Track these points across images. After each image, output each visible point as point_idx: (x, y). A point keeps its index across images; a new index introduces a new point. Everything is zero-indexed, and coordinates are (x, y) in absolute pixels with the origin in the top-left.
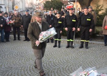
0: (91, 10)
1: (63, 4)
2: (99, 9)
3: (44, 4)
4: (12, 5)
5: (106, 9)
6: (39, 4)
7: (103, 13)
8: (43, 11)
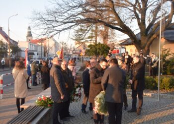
2: (166, 53)
7: (170, 59)
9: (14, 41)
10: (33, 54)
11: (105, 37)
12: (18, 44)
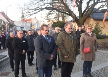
0: (84, 27)
1: (65, 24)
3: (52, 24)
4: (30, 26)
5: (95, 27)
6: (48, 24)
8: (51, 29)
9: (12, 21)
10: (23, 28)
11: (63, 17)
12: (15, 23)
